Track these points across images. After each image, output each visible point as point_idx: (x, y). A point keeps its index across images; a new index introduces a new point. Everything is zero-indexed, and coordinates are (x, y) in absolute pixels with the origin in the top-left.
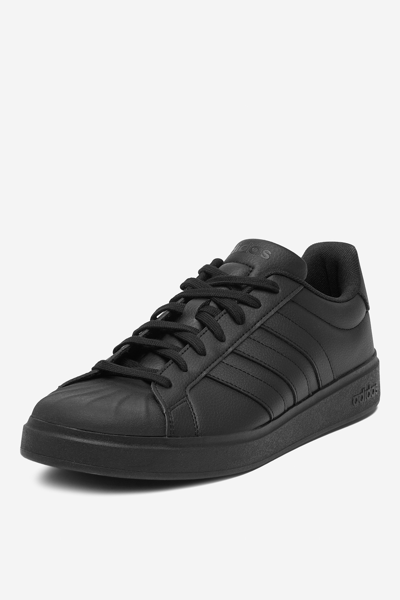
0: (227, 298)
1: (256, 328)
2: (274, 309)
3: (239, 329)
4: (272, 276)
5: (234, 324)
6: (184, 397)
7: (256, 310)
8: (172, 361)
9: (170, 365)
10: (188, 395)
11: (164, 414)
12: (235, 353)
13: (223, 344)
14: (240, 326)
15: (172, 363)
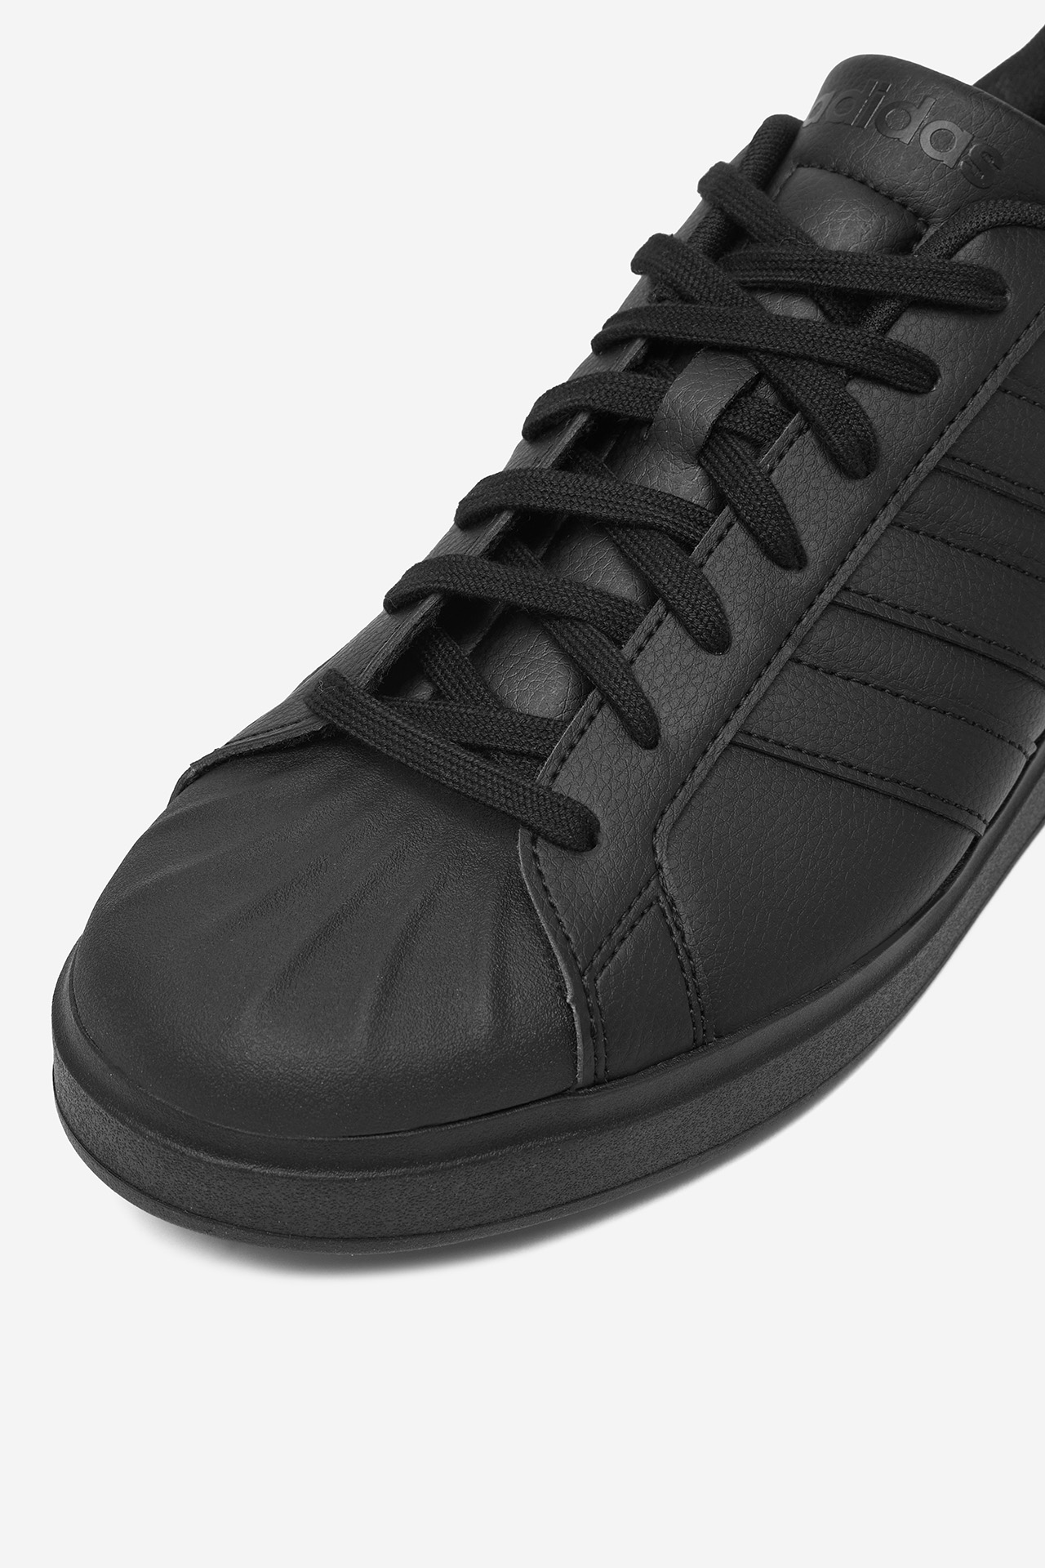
0: (810, 359)
1: (923, 476)
2: (987, 384)
3: (855, 495)
4: (978, 241)
5: (837, 478)
6: (648, 883)
7: (918, 400)
8: (600, 697)
9: (591, 719)
10: (665, 865)
11: (569, 1005)
12: (841, 606)
13: (793, 578)
14: (858, 483)
15: (600, 705)
